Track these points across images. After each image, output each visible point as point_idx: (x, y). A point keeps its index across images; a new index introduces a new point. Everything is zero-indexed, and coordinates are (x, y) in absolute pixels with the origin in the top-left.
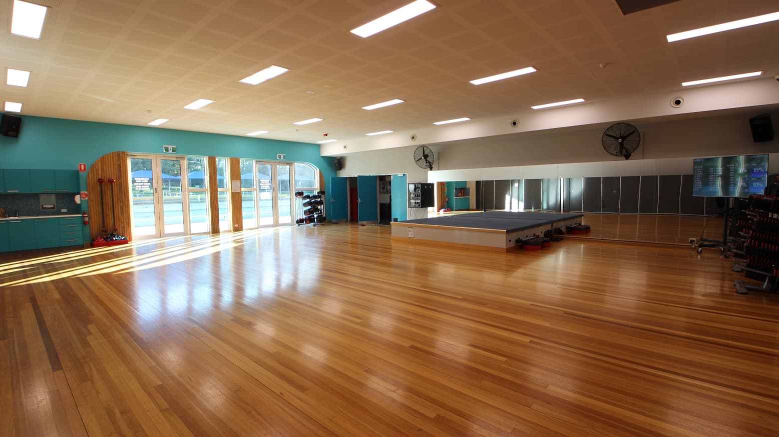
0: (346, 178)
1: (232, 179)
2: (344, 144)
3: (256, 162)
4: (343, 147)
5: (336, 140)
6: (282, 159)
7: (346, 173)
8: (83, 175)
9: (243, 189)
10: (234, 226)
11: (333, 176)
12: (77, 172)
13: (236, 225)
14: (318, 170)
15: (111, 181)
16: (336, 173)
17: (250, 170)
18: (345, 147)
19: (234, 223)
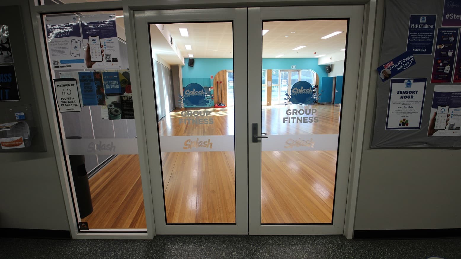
0: (333, 78)
1: (268, 80)
2: (331, 57)
3: (281, 71)
4: (330, 58)
5: (326, 55)
6: (294, 68)
7: (332, 75)
8: (212, 80)
9: (273, 85)
10: (267, 103)
11: (325, 76)
12: (210, 79)
13: (268, 103)
14: (316, 73)
15: (221, 82)
16: (328, 75)
17: (277, 75)
18: (331, 59)
19: (267, 102)
